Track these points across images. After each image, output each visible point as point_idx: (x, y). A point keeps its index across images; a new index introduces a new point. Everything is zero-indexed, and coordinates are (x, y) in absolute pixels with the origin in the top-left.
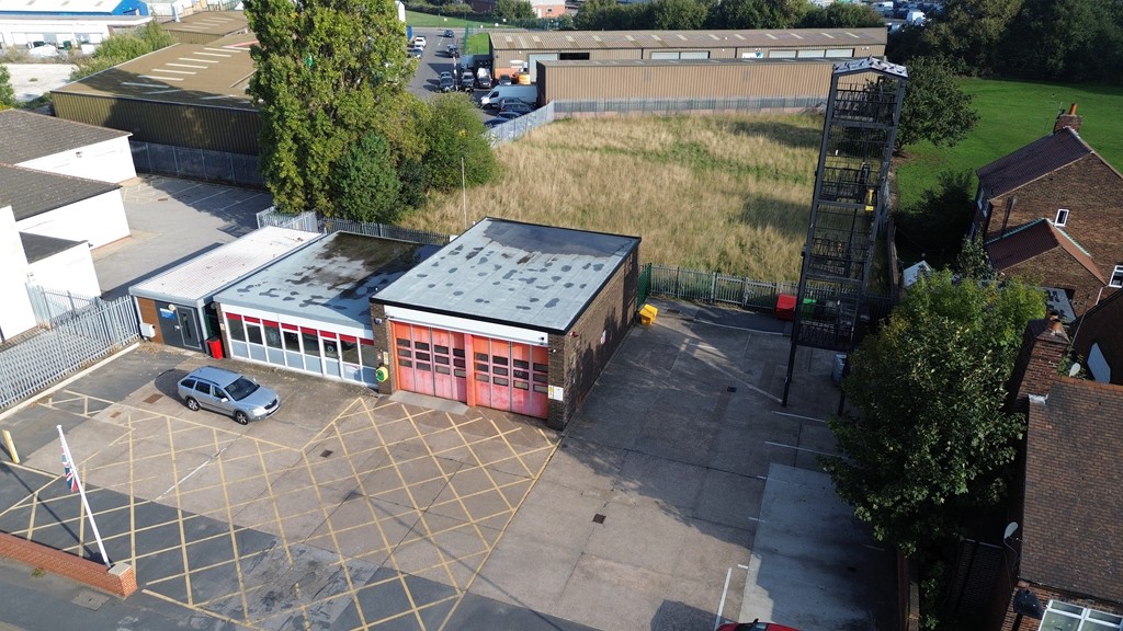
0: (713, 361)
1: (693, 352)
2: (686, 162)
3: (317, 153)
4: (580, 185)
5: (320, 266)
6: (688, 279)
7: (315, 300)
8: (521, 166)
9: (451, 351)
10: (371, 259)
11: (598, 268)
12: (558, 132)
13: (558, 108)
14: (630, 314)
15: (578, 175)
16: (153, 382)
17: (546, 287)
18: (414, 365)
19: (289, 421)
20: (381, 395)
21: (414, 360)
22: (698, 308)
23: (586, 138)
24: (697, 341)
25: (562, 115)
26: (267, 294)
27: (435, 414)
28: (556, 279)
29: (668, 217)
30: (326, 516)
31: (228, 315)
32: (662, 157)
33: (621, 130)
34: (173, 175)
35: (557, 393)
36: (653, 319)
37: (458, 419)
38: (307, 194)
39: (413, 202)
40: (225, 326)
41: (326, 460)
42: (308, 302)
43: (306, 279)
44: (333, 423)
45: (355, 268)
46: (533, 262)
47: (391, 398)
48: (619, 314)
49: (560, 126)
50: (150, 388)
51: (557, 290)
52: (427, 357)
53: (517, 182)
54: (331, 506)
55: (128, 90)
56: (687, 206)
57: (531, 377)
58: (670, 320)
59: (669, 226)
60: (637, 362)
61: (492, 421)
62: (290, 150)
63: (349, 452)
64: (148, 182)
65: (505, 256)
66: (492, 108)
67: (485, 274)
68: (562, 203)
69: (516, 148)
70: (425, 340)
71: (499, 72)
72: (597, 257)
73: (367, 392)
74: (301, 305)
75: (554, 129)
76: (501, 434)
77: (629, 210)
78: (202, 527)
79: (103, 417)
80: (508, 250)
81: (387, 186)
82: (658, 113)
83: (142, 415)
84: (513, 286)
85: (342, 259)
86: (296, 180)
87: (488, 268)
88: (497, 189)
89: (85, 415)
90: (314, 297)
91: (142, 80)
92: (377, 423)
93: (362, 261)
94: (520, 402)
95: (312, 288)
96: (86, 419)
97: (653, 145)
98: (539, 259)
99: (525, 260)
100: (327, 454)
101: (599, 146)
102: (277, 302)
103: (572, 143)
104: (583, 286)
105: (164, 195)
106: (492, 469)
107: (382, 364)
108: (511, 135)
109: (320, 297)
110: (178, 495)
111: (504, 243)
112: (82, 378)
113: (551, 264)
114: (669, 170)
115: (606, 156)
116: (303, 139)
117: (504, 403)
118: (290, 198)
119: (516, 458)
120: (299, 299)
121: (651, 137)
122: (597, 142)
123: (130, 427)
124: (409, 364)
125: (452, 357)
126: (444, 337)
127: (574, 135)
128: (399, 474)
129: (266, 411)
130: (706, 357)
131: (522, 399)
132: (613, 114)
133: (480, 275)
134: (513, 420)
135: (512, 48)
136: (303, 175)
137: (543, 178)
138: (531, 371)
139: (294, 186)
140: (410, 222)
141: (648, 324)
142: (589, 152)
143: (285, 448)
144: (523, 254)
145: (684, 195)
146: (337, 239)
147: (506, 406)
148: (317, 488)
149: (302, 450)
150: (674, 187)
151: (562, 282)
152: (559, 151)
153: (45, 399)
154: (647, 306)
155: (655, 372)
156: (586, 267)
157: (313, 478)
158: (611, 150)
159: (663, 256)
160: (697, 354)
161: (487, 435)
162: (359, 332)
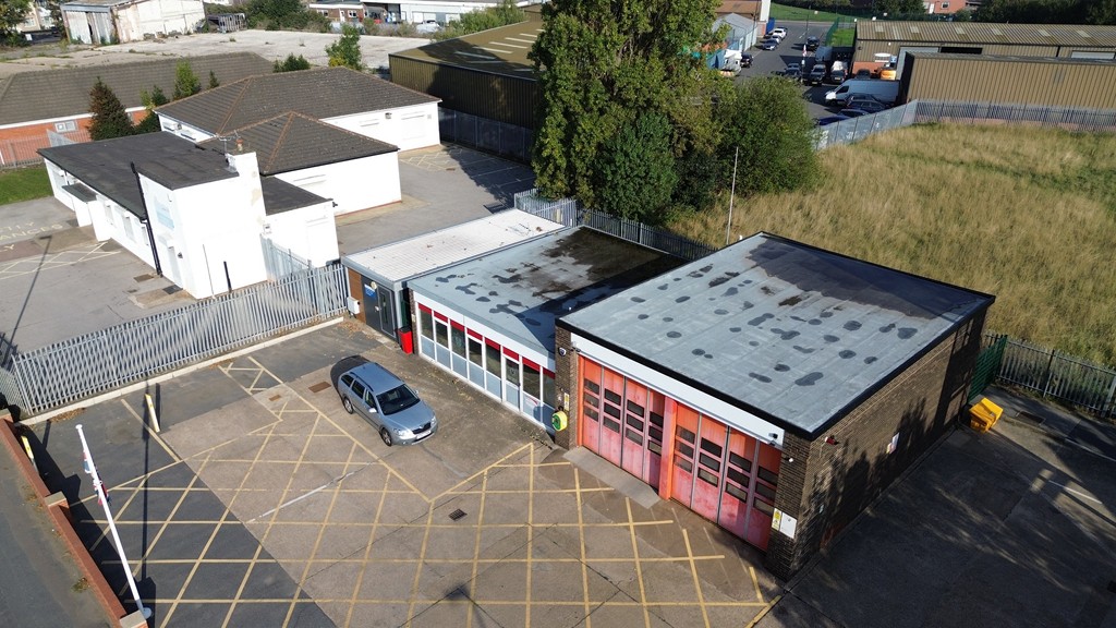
0: (1090, 521)
1: (1054, 496)
2: (1098, 194)
3: (584, 131)
4: (925, 206)
5: (538, 265)
6: (1070, 369)
7: (511, 307)
8: (851, 174)
9: (647, 415)
10: (601, 266)
11: (906, 334)
12: (913, 139)
13: (921, 109)
14: (953, 408)
15: (924, 193)
16: (331, 366)
17: (810, 351)
18: (601, 420)
19: (438, 453)
20: (556, 447)
21: (602, 414)
22: (1077, 421)
23: (950, 148)
24: (1063, 479)
25: (924, 119)
26: (465, 289)
27: (612, 495)
28: (831, 339)
29: (1052, 267)
30: (410, 614)
31: (421, 306)
32: (1061, 183)
33: (1005, 144)
34: (472, 146)
35: (786, 525)
36: (990, 423)
37: (639, 513)
38: (571, 179)
39: (698, 202)
40: (417, 317)
41: (453, 525)
42: (502, 308)
43: (516, 278)
44: (485, 471)
45: (575, 273)
46: (803, 307)
47: (568, 455)
48: (931, 411)
49: (919, 131)
50: (325, 373)
51: (824, 359)
52: (617, 414)
53: (838, 193)
54: (421, 601)
55: (460, 59)
56: (1088, 256)
57: (752, 485)
58: (1021, 430)
59: (1052, 281)
60: (948, 491)
61: (685, 531)
62: (559, 126)
63: (485, 521)
64: (447, 150)
65: (766, 290)
66: (837, 105)
67: (724, 312)
68: (891, 227)
69: (850, 151)
70: (618, 390)
71: (857, 66)
72: (912, 314)
73: (543, 437)
74: (492, 311)
75: (909, 134)
76: (691, 558)
77: (991, 250)
78: (269, 580)
79: (263, 398)
80: (774, 282)
81: (659, 178)
82: (1066, 126)
83: (299, 404)
84: (759, 338)
85: (567, 260)
86: (559, 161)
87: (733, 305)
88: (808, 200)
89: (248, 391)
90: (512, 302)
91: (475, 51)
92: (535, 488)
93: (589, 267)
94: (731, 515)
95: (517, 291)
96: (248, 395)
97: (1051, 165)
98: (817, 302)
99: (792, 301)
100: (458, 515)
101: (967, 160)
102: (468, 301)
103: (929, 152)
104: (870, 360)
105: (456, 165)
106: (657, 613)
107: (561, 408)
108: (849, 137)
109: (518, 304)
110: (271, 523)
111: (772, 272)
112: (273, 346)
113: (830, 315)
114: (1068, 202)
115: (973, 174)
116: (574, 113)
117: (709, 509)
118: (552, 182)
119: (698, 608)
120: (495, 302)
121: (1048, 156)
122: (966, 154)
123: (279, 417)
124: (595, 417)
125: (648, 423)
126: (640, 392)
127: (933, 143)
128: (529, 578)
129: (413, 436)
130: (1079, 513)
131: (736, 512)
132: (999, 122)
133: (719, 312)
134: (717, 539)
135: (881, 40)
136: (567, 155)
137: (876, 191)
138: (753, 476)
139: (557, 168)
140: (684, 225)
141: (980, 429)
142: (950, 166)
143: (416, 491)
144: (792, 290)
145: (1085, 240)
146: (576, 235)
147: (711, 514)
148: (420, 566)
149: (432, 501)
150: (1071, 226)
151: (839, 347)
152: (908, 161)
153: (225, 363)
154: (986, 401)
155: (977, 518)
156: (885, 330)
157: (424, 549)
158: (983, 167)
159: (1031, 325)
160: (1061, 502)
161: (671, 552)
162: (542, 360)
